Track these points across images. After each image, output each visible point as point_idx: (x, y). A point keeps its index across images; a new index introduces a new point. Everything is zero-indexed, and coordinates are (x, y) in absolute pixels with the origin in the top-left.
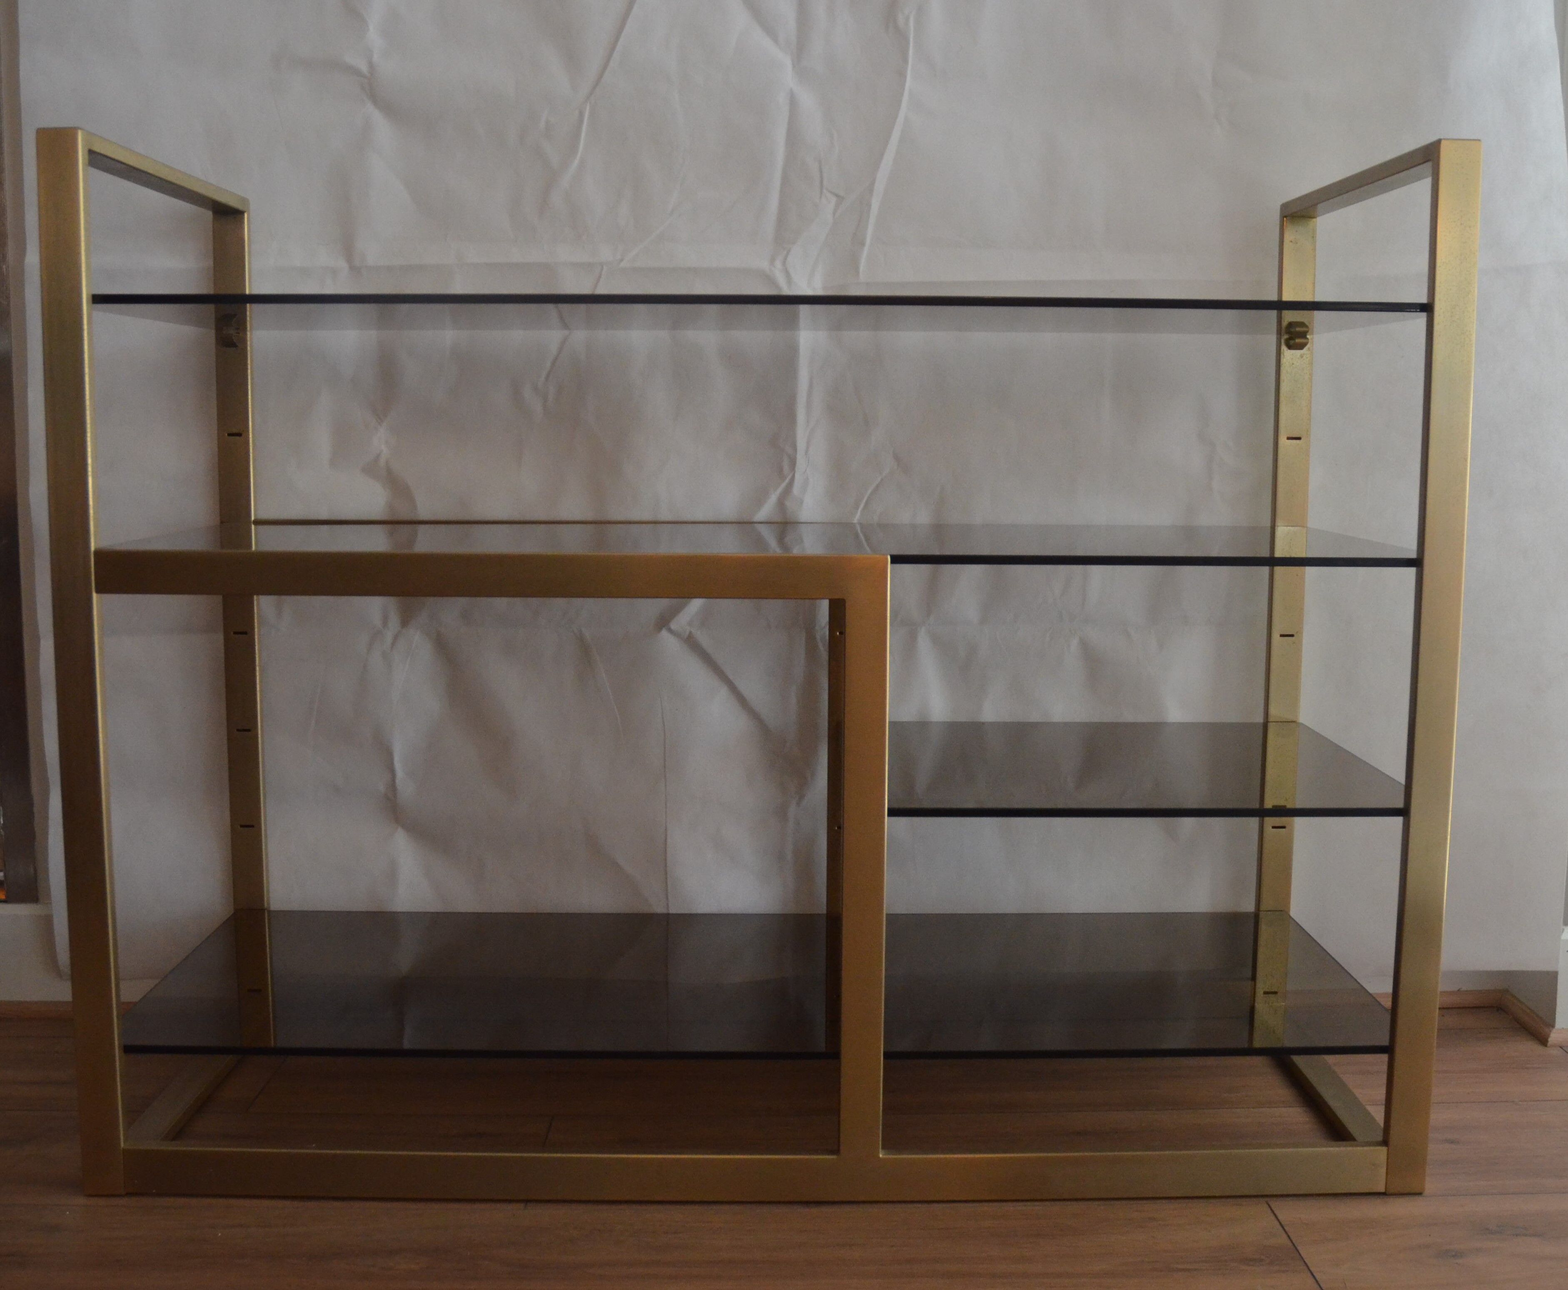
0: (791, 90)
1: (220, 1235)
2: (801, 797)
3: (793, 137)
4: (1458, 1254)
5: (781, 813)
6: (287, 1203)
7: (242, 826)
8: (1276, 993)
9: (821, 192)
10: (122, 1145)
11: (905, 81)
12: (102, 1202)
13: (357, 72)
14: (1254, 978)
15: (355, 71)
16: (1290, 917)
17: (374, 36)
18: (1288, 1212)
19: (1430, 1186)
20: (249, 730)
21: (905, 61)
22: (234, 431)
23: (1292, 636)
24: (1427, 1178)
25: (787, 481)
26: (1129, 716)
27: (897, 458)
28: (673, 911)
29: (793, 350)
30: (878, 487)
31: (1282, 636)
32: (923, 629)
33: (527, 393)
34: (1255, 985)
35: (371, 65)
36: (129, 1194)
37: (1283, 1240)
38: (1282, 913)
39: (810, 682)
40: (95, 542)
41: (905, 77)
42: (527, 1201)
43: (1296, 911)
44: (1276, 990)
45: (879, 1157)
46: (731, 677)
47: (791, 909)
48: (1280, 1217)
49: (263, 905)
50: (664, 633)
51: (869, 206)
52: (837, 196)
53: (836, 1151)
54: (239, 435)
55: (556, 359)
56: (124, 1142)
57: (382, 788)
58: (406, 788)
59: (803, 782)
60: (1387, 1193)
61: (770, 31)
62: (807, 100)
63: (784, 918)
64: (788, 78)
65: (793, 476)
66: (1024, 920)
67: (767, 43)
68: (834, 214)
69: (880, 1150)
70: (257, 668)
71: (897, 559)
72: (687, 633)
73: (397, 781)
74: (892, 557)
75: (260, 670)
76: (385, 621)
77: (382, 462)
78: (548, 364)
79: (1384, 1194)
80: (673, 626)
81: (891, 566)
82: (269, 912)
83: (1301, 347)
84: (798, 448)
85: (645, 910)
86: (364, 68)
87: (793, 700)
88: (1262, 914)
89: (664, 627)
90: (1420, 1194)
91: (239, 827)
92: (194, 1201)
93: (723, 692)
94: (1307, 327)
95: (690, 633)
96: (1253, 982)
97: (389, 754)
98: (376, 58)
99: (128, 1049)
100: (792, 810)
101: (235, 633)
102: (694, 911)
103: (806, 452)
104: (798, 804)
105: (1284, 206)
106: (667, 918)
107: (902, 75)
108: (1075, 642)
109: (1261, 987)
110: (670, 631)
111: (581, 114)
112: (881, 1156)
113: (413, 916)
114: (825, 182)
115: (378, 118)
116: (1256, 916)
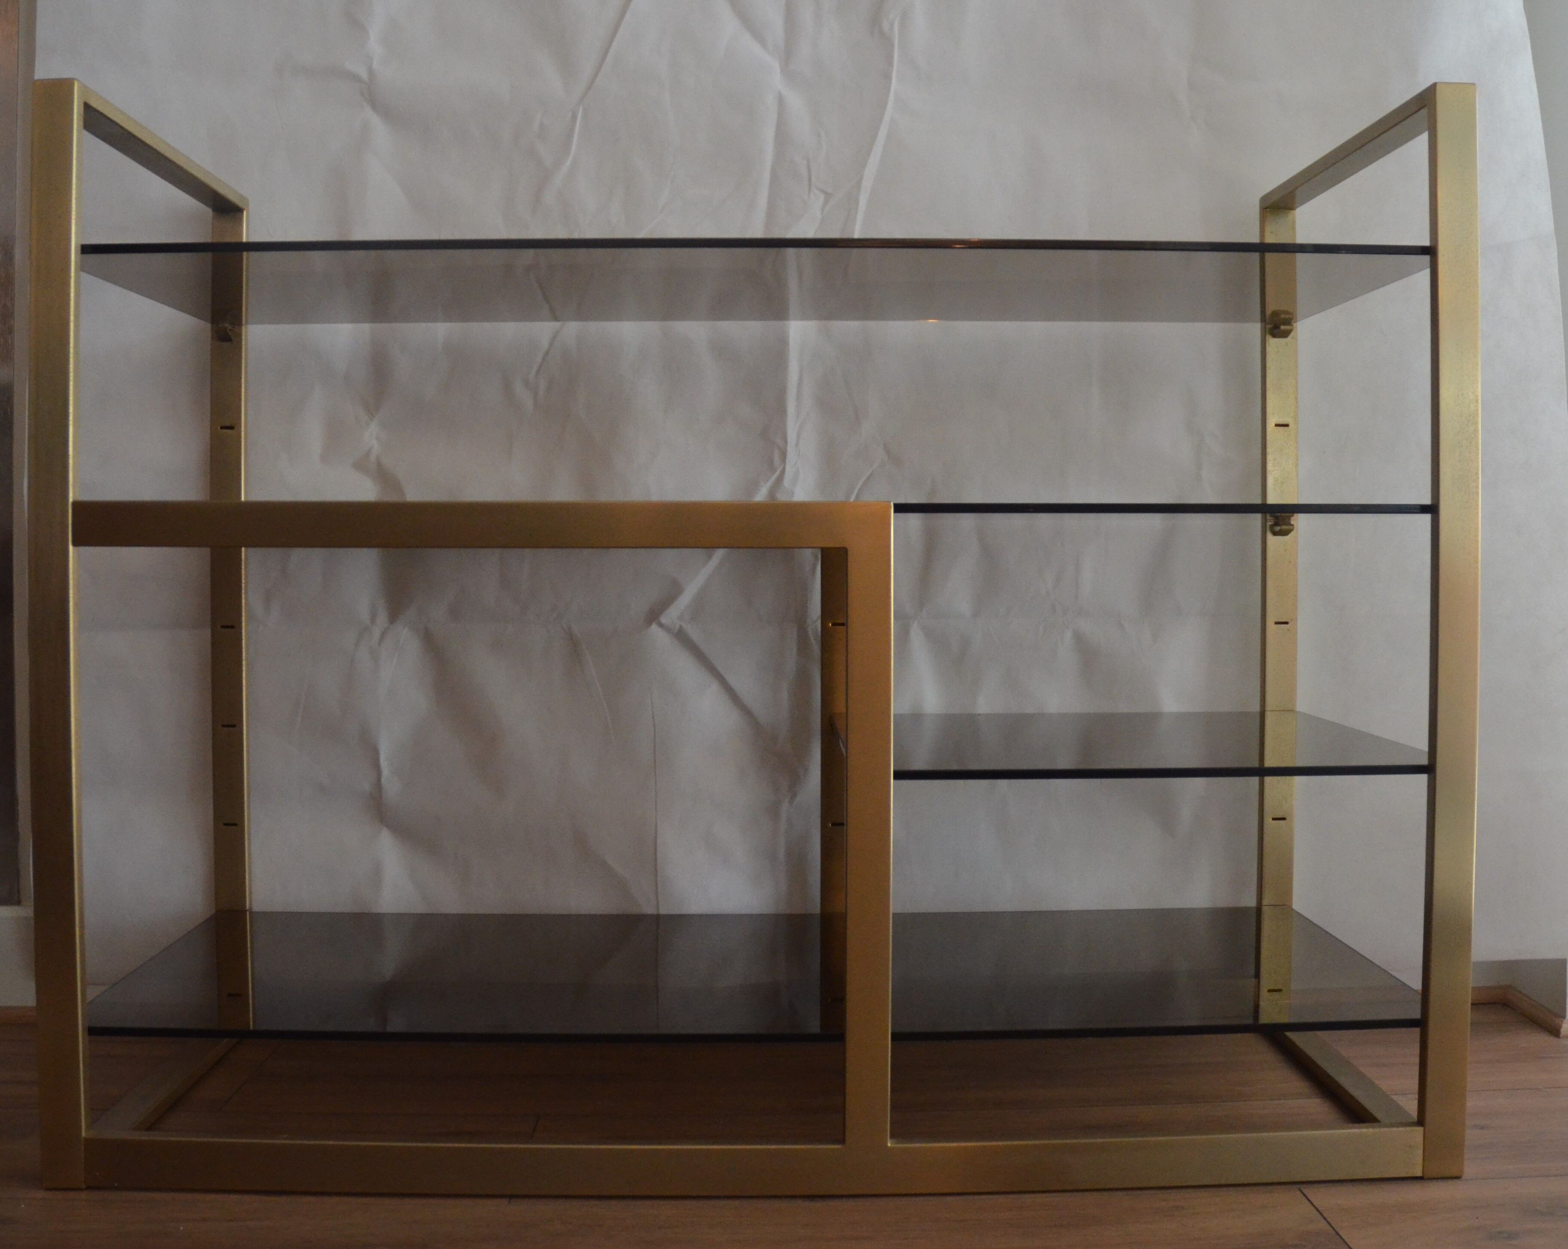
0: (780, 94)
1: (182, 1228)
2: (794, 795)
3: (782, 138)
4: (1511, 1236)
5: (773, 810)
6: (256, 1198)
7: (225, 824)
8: (1280, 990)
9: (810, 189)
10: (84, 1134)
11: (891, 83)
12: (60, 1195)
13: (356, 78)
14: (1257, 975)
15: (355, 78)
16: (1292, 909)
17: (375, 46)
18: (1324, 1198)
19: (1469, 1170)
20: (234, 726)
21: (891, 64)
22: (228, 424)
23: (1286, 623)
24: (1465, 1163)
25: (778, 473)
26: (1123, 708)
27: (888, 452)
28: (663, 911)
29: (783, 341)
30: (868, 478)
31: (1277, 623)
32: (916, 622)
33: (519, 388)
34: (1259, 983)
35: (371, 72)
36: (88, 1188)
37: (1323, 1225)
38: (1284, 907)
39: (802, 676)
40: (74, 493)
41: (891, 79)
42: (511, 1197)
43: (1298, 904)
44: (1280, 988)
45: (887, 1146)
46: (722, 672)
47: (783, 909)
48: (1315, 1204)
49: (245, 905)
50: (654, 627)
51: (857, 202)
52: (825, 193)
53: (842, 1141)
54: (232, 428)
55: (547, 353)
56: (86, 1132)
57: (367, 786)
58: (392, 786)
59: (795, 780)
60: (1425, 1178)
61: (758, 35)
62: (796, 102)
63: (776, 919)
64: (777, 81)
65: (784, 468)
66: (1022, 918)
67: (755, 47)
68: (823, 210)
69: (889, 1139)
70: (244, 663)
71: (900, 508)
72: (678, 626)
73: (383, 780)
74: (896, 506)
75: (247, 665)
76: (373, 619)
77: (373, 458)
78: (539, 359)
79: (1421, 1178)
80: (663, 620)
81: (894, 516)
82: (251, 913)
83: (1285, 334)
84: (789, 439)
85: (633, 910)
86: (364, 74)
87: (785, 695)
88: (1266, 910)
89: (654, 621)
90: (1458, 1178)
91: (222, 825)
92: (157, 1196)
93: (715, 687)
94: (1292, 314)
95: (681, 626)
96: (1257, 980)
97: (376, 752)
98: (375, 65)
99: (92, 1031)
100: (785, 806)
101: (223, 627)
102: (684, 911)
103: (797, 445)
104: (791, 802)
105: (1264, 199)
106: (658, 918)
107: (887, 77)
108: (1068, 635)
109: (1266, 983)
110: (661, 625)
111: (574, 117)
112: (889, 1145)
113: (399, 918)
114: (813, 179)
115: (376, 121)
116: (1259, 910)
